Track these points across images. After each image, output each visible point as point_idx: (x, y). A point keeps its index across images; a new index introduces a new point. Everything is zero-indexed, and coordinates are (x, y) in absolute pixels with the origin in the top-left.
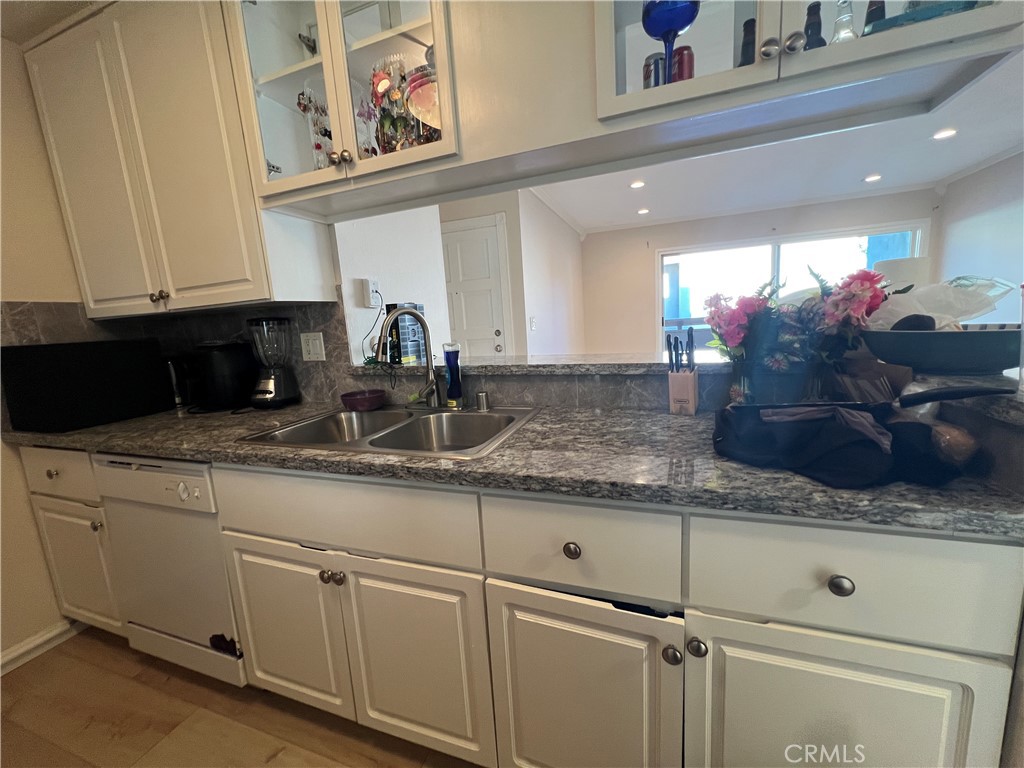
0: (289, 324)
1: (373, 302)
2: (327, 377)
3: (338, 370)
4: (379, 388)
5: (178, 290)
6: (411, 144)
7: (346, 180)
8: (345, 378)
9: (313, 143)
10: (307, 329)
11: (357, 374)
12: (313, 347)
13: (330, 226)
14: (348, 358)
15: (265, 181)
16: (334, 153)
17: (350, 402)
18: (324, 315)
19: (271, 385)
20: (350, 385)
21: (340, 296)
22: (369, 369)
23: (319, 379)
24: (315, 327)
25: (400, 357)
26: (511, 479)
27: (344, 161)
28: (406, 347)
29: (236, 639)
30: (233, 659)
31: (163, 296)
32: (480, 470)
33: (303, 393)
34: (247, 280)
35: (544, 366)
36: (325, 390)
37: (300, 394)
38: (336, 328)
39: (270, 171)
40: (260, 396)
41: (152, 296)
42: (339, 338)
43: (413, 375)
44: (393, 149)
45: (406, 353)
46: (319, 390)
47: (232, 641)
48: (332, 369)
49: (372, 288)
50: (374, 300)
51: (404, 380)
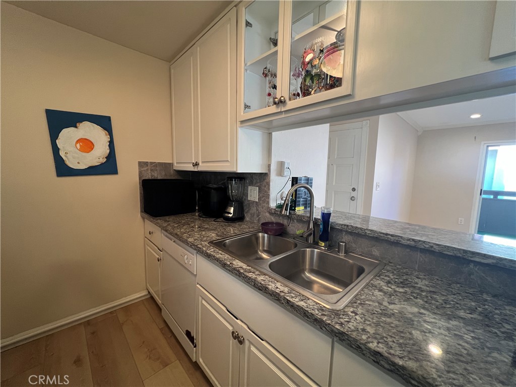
0: (245, 180)
1: (285, 174)
2: (257, 210)
3: (263, 208)
4: (281, 222)
5: (203, 162)
6: (320, 91)
7: (281, 112)
8: (265, 213)
9: (267, 93)
10: (251, 184)
11: (272, 213)
12: (253, 194)
13: (270, 134)
14: (268, 203)
15: (242, 114)
16: (276, 98)
17: (265, 227)
18: (261, 179)
19: (232, 210)
20: (267, 218)
21: (269, 170)
22: (278, 211)
23: (253, 210)
24: (255, 184)
25: (295, 207)
26: (363, 347)
27: (281, 102)
28: (299, 201)
29: (195, 338)
30: (192, 346)
31: (196, 164)
32: (338, 327)
33: (245, 215)
34: (228, 161)
35: (392, 235)
36: (255, 216)
37: (244, 215)
38: (265, 186)
39: (245, 108)
40: (226, 215)
41: (193, 163)
42: (266, 191)
43: (300, 219)
44: (309, 94)
45: (299, 205)
46: (252, 215)
47: (193, 337)
48: (260, 206)
49: (286, 166)
50: (286, 173)
51: (295, 221)
